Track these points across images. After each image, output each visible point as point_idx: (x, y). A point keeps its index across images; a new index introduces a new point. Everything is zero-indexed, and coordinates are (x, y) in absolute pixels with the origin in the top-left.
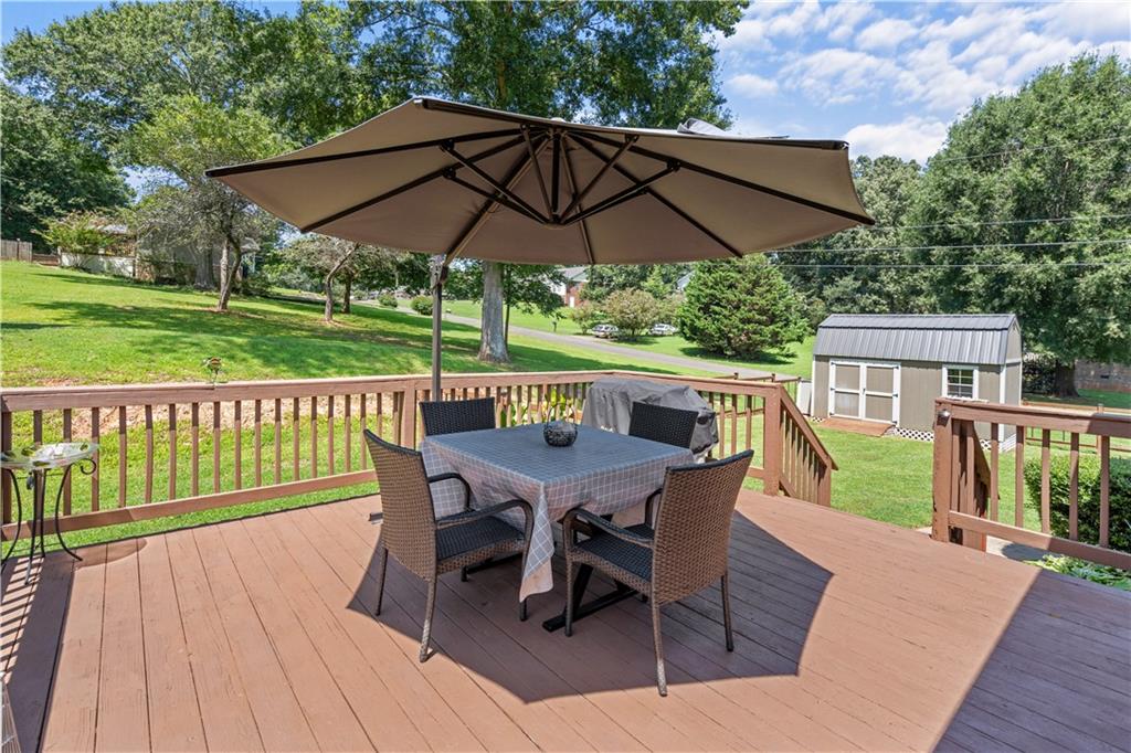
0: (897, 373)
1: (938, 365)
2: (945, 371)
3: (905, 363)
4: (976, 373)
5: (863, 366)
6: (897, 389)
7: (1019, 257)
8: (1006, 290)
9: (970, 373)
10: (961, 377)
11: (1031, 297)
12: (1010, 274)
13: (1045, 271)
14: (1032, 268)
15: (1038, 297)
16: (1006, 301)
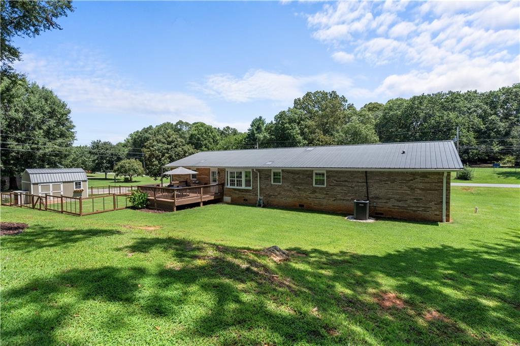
0: (62, 185)
1: (73, 182)
2: (74, 183)
3: (64, 182)
4: (82, 182)
5: (51, 184)
6: (62, 189)
9: (80, 183)
10: (78, 184)
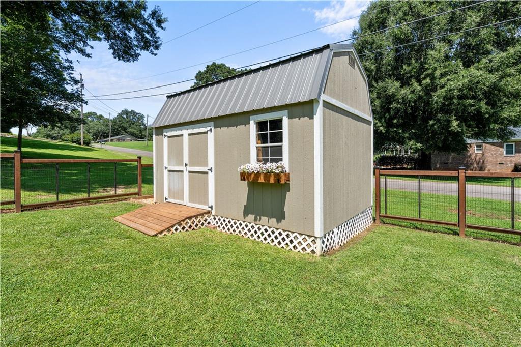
2: (253, 127)
5: (185, 132)
6: (211, 163)
7: (397, 84)
8: (391, 106)
11: (405, 111)
12: (393, 95)
13: (413, 92)
14: (405, 91)
15: (410, 111)
16: (392, 113)
